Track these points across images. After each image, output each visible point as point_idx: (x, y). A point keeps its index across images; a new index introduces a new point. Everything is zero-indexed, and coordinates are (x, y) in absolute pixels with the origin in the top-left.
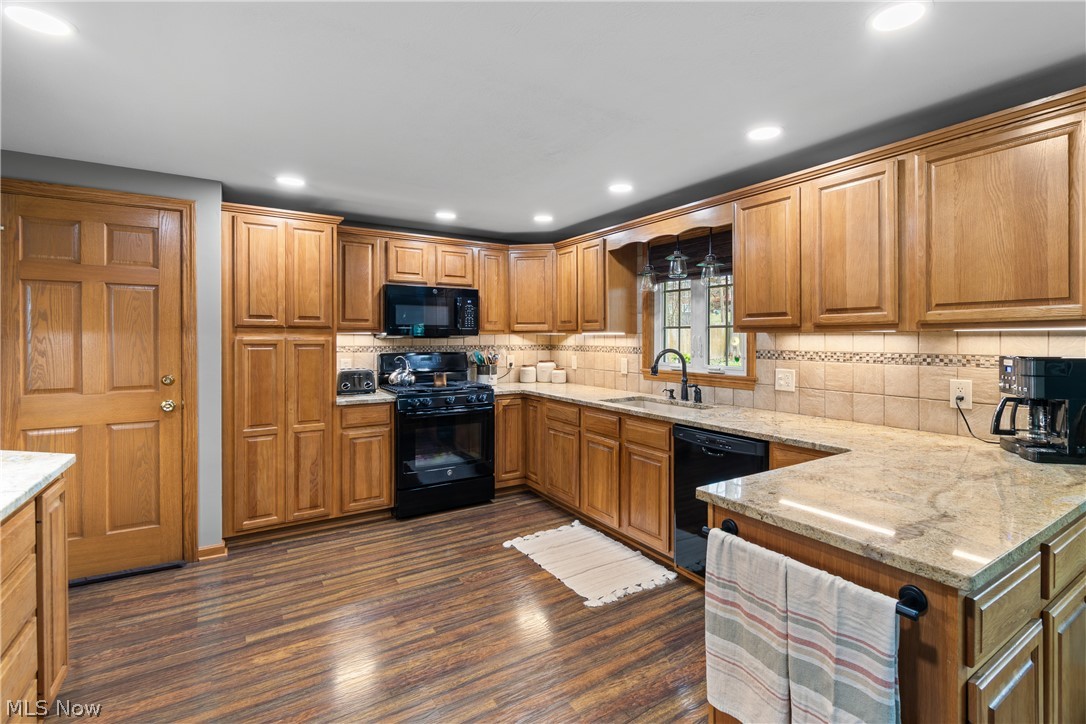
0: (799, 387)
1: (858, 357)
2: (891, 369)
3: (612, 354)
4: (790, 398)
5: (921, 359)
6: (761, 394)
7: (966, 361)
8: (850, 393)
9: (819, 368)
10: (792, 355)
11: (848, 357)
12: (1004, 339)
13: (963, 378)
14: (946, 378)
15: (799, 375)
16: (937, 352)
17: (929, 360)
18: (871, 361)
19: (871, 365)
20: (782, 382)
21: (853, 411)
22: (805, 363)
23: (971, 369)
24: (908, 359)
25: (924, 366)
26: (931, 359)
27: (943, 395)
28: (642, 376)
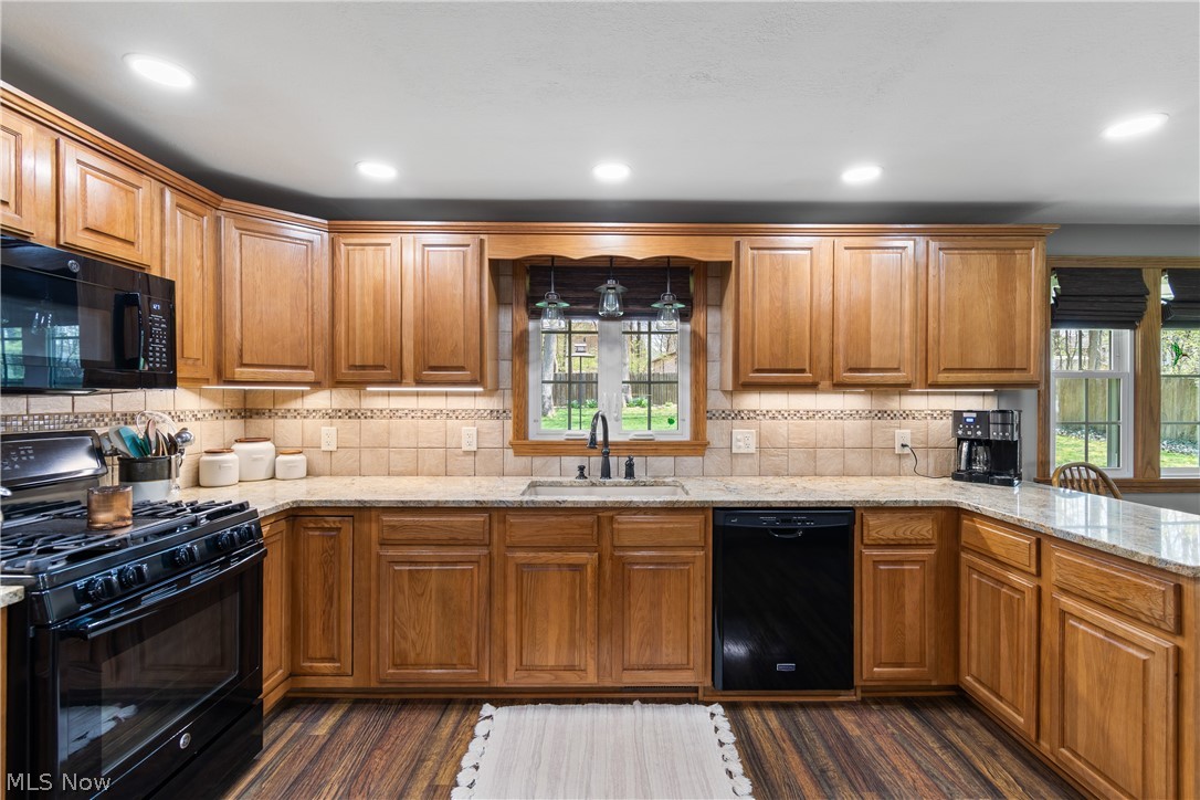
0: (760, 448)
1: (820, 415)
2: (849, 424)
3: (439, 422)
4: (749, 461)
5: (873, 415)
6: (712, 460)
7: (906, 415)
8: (812, 450)
9: (782, 427)
10: (752, 415)
11: (812, 415)
12: (931, 397)
13: (905, 428)
14: (892, 430)
15: (760, 435)
16: (884, 409)
17: (879, 415)
18: (832, 417)
19: (833, 421)
20: (741, 444)
21: (815, 467)
22: (766, 423)
23: (910, 421)
24: (864, 415)
25: (876, 421)
26: (882, 414)
27: (890, 444)
28: (511, 452)
